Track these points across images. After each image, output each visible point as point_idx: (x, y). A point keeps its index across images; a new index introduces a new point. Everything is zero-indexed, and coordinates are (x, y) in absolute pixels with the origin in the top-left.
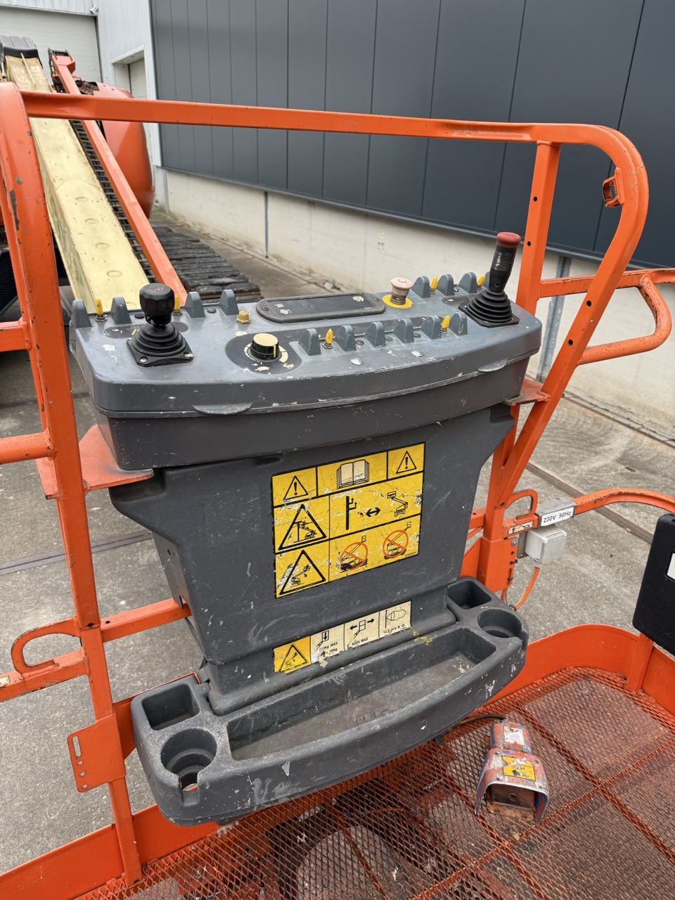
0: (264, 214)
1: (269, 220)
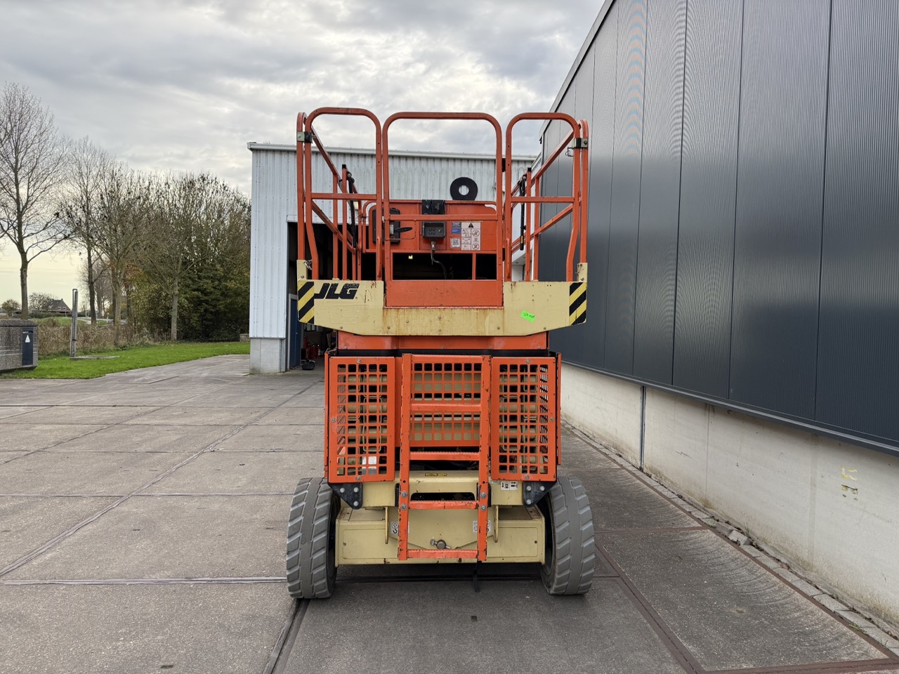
0: (639, 412)
1: (646, 421)
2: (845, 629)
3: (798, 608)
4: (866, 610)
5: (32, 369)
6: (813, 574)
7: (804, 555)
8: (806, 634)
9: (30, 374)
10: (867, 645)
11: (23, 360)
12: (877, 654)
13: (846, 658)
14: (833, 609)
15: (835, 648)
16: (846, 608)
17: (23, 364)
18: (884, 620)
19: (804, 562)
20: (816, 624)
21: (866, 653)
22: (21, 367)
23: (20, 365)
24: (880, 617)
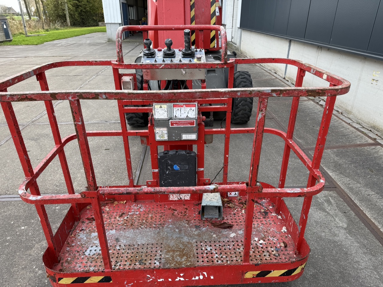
0: (287, 53)
1: (290, 57)
2: (360, 134)
3: (343, 127)
4: (370, 127)
5: (11, 41)
6: (351, 115)
7: (349, 108)
8: (345, 136)
9: (11, 43)
10: (367, 138)
11: (6, 37)
12: (370, 141)
13: (358, 143)
14: (357, 127)
15: (355, 140)
16: (362, 127)
17: (6, 39)
18: (376, 130)
19: (348, 111)
20: (349, 132)
21: (367, 141)
22: (6, 40)
23: (5, 39)
24: (375, 129)
